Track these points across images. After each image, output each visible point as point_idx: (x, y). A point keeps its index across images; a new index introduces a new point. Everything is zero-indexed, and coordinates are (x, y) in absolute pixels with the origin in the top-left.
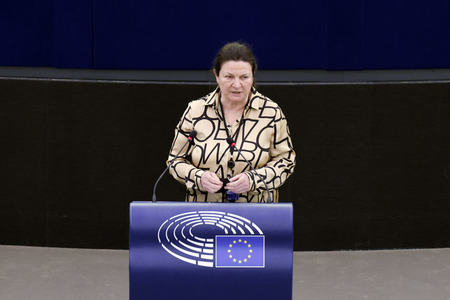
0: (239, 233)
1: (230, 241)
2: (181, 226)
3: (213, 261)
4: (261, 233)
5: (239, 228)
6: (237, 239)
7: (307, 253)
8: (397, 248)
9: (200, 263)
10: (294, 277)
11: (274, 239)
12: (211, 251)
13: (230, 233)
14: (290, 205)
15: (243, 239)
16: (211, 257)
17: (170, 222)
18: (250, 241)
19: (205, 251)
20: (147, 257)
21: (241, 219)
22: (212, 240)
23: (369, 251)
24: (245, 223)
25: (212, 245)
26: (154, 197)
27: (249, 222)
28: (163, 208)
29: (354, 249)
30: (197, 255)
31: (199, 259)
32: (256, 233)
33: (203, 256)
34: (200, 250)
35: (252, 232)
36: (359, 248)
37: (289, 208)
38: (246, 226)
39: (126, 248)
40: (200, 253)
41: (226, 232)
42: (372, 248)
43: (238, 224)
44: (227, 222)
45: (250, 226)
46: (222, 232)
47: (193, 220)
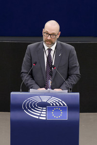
0: (56, 105)
1: (53, 108)
3: (46, 117)
4: (66, 105)
5: (57, 103)
6: (56, 108)
9: (40, 118)
10: (80, 124)
11: (71, 108)
12: (45, 113)
13: (53, 105)
14: (78, 94)
15: (58, 108)
16: (45, 115)
17: (27, 100)
18: (61, 108)
19: (42, 113)
20: (18, 115)
22: (45, 108)
24: (59, 101)
25: (45, 110)
26: (21, 90)
27: (61, 100)
28: (24, 95)
30: (39, 115)
31: (40, 116)
32: (64, 105)
33: (41, 115)
34: (40, 112)
35: (62, 105)
37: (77, 95)
38: (60, 102)
40: (40, 114)
41: (51, 105)
43: (56, 101)
44: (52, 100)
45: (61, 102)
46: (49, 105)
47: (38, 99)
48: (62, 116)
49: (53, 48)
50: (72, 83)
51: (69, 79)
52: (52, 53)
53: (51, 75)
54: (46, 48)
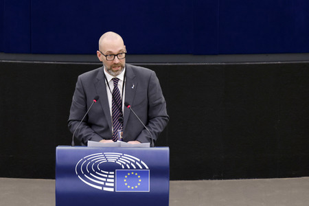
0: (132, 168)
1: (126, 173)
2: (92, 163)
3: (114, 187)
4: (147, 168)
5: (132, 164)
6: (130, 172)
7: (179, 181)
8: (242, 178)
9: (105, 189)
10: (170, 198)
11: (156, 172)
12: (113, 180)
13: (126, 168)
14: (167, 149)
15: (135, 172)
16: (112, 185)
17: (84, 160)
18: (140, 173)
19: (108, 180)
20: (67, 184)
21: (133, 158)
22: (113, 173)
23: (223, 181)
24: (136, 161)
25: (113, 176)
26: (73, 143)
27: (139, 160)
28: (79, 151)
29: (212, 179)
30: (103, 183)
31: (104, 186)
32: (144, 168)
33: (107, 184)
34: (105, 180)
35: (141, 168)
36: (215, 179)
37: (166, 151)
38: (137, 163)
39: (54, 178)
40: (105, 182)
41: (123, 167)
42: (225, 178)
43: (131, 162)
44: (124, 160)
45: (140, 163)
46: (120, 167)
47: (100, 158)
48: (141, 186)
49: (121, 77)
50: (157, 131)
51: (150, 125)
52: (120, 84)
53: (121, 121)
54: (109, 77)
